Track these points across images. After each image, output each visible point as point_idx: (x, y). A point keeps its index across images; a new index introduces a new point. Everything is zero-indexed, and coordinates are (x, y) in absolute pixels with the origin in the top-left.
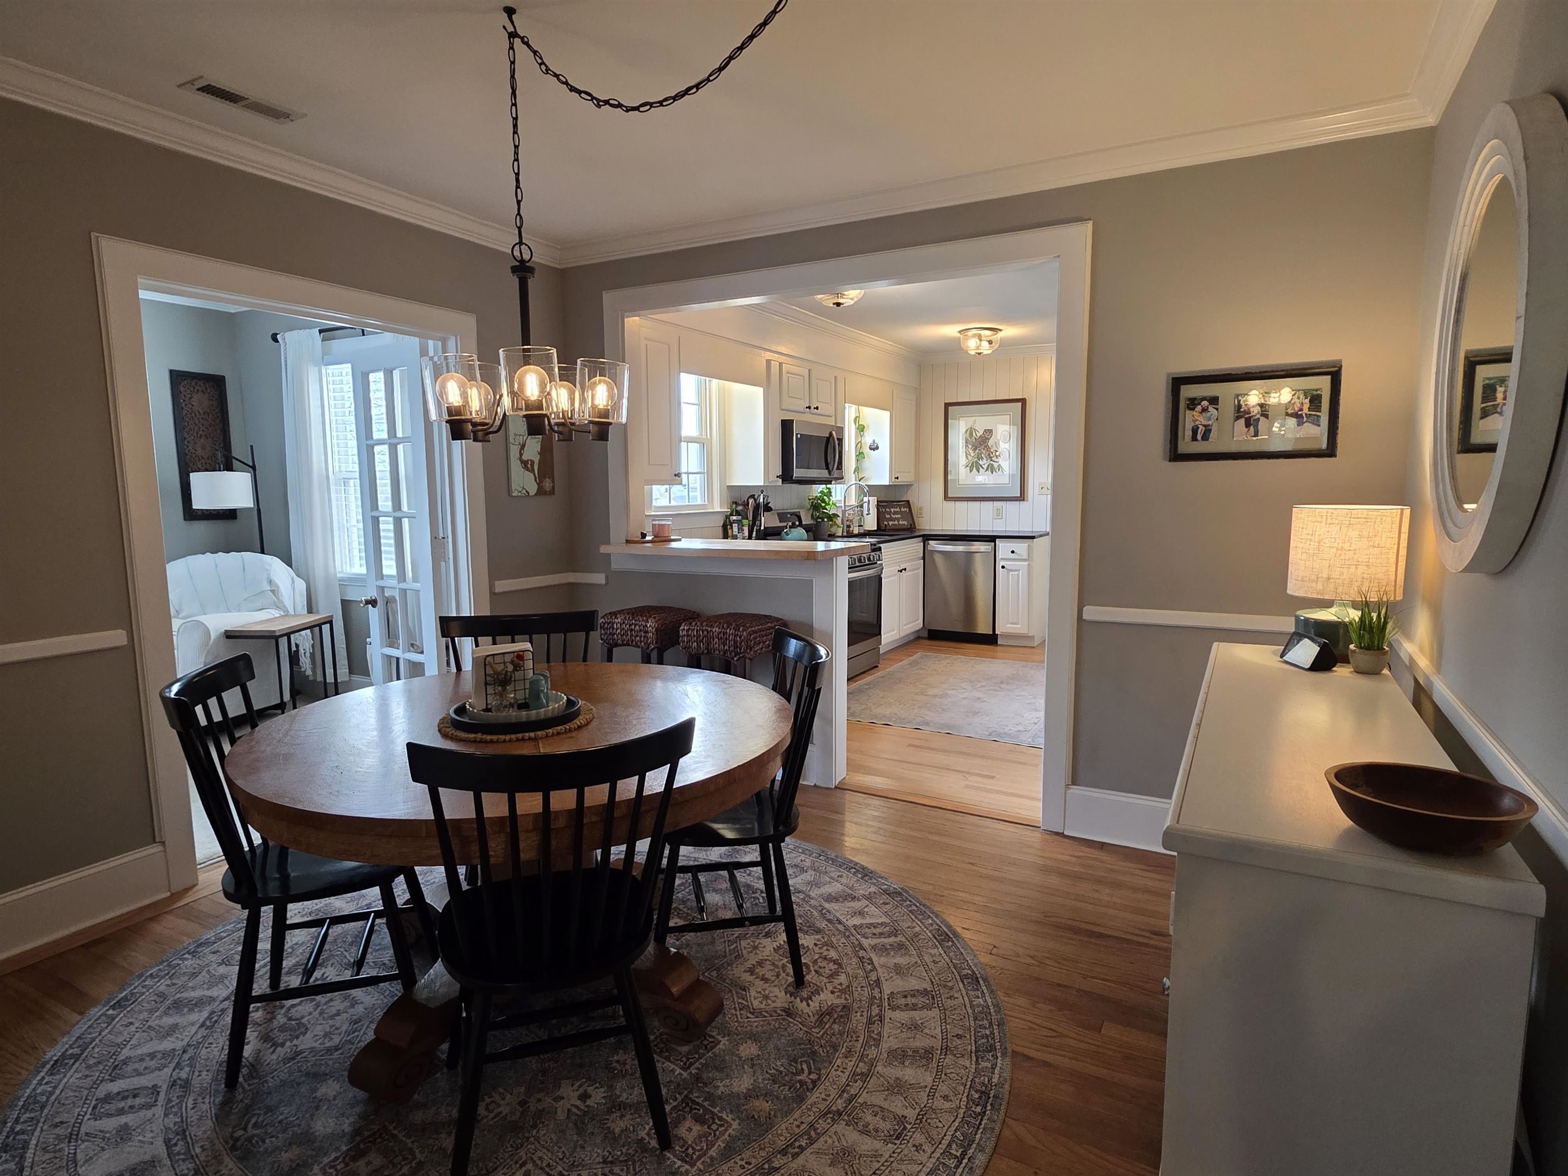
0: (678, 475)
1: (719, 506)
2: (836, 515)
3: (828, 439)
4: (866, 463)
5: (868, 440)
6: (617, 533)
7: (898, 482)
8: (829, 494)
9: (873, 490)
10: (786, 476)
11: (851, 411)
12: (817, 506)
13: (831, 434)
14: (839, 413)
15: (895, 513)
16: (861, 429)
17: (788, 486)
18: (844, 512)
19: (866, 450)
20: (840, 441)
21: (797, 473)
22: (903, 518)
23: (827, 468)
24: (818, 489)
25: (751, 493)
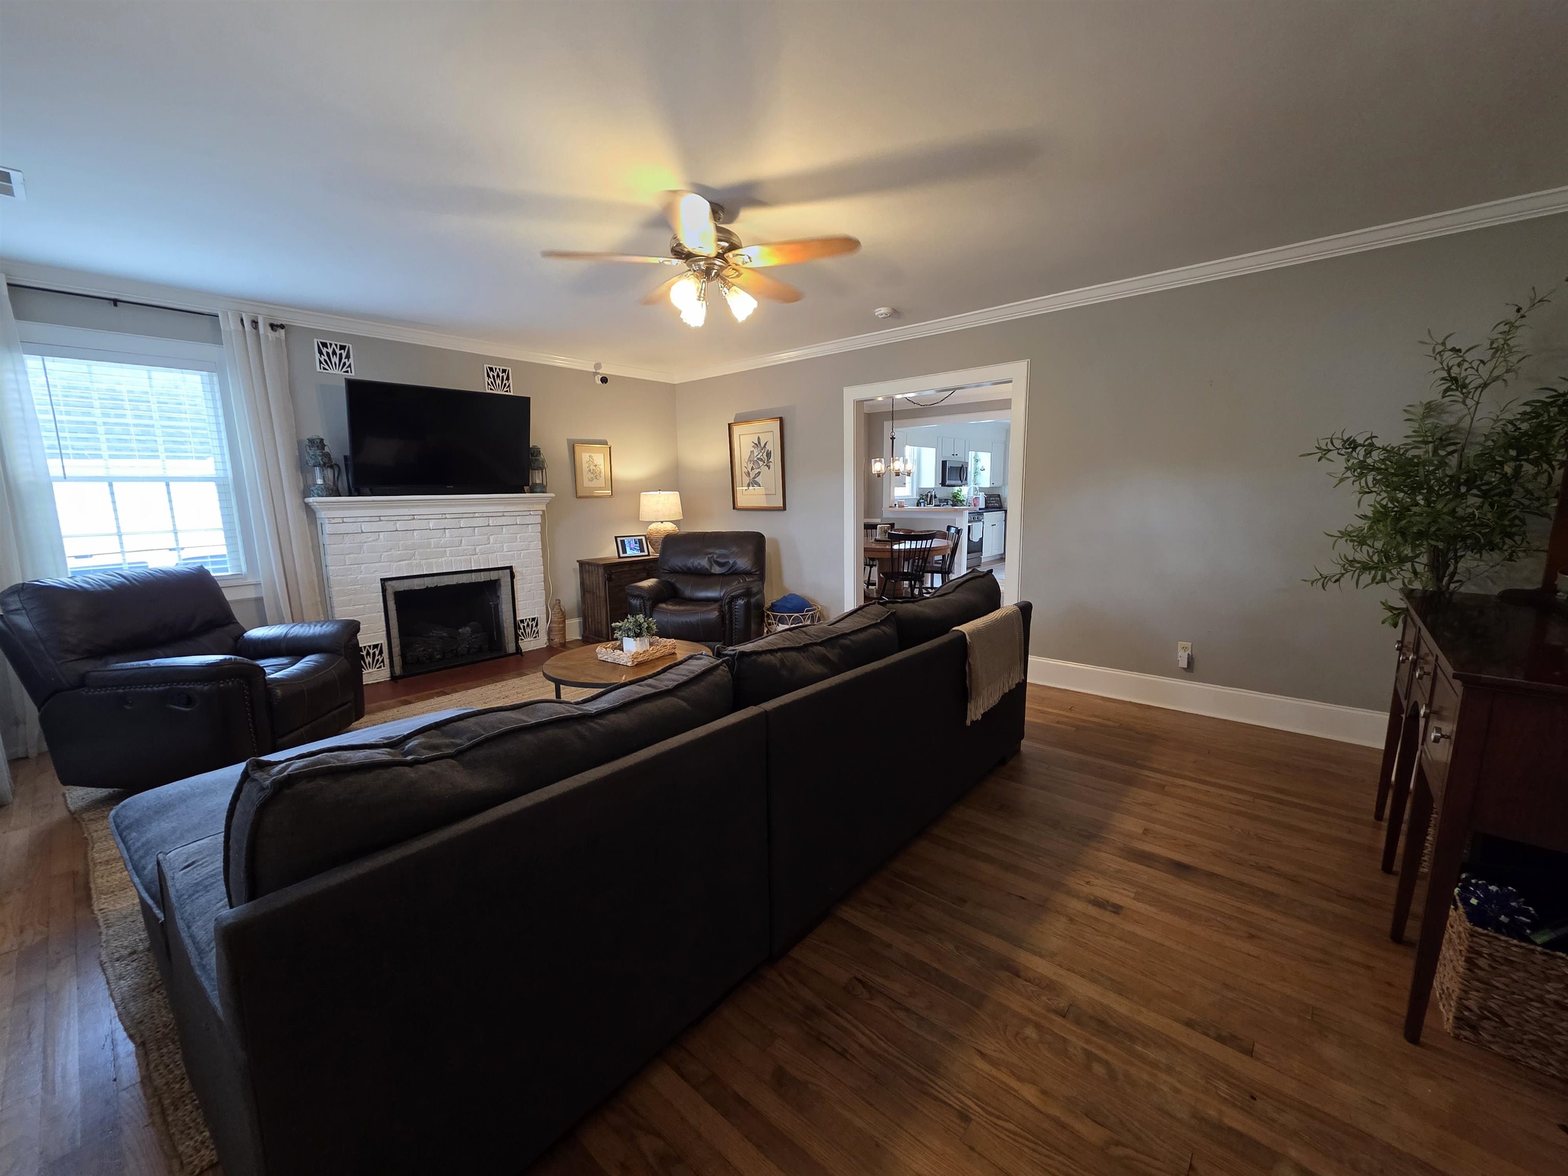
0: (905, 484)
1: (916, 496)
2: (963, 501)
3: (961, 468)
4: (978, 477)
5: (980, 465)
6: (886, 505)
7: (993, 486)
8: (961, 491)
9: (981, 489)
10: (943, 484)
11: (972, 454)
12: (955, 496)
13: (962, 466)
14: (966, 455)
15: (992, 500)
16: (977, 461)
17: (943, 487)
18: (967, 500)
19: (979, 471)
20: (967, 468)
21: (948, 482)
22: (996, 503)
23: (961, 480)
24: (957, 488)
25: (929, 490)
